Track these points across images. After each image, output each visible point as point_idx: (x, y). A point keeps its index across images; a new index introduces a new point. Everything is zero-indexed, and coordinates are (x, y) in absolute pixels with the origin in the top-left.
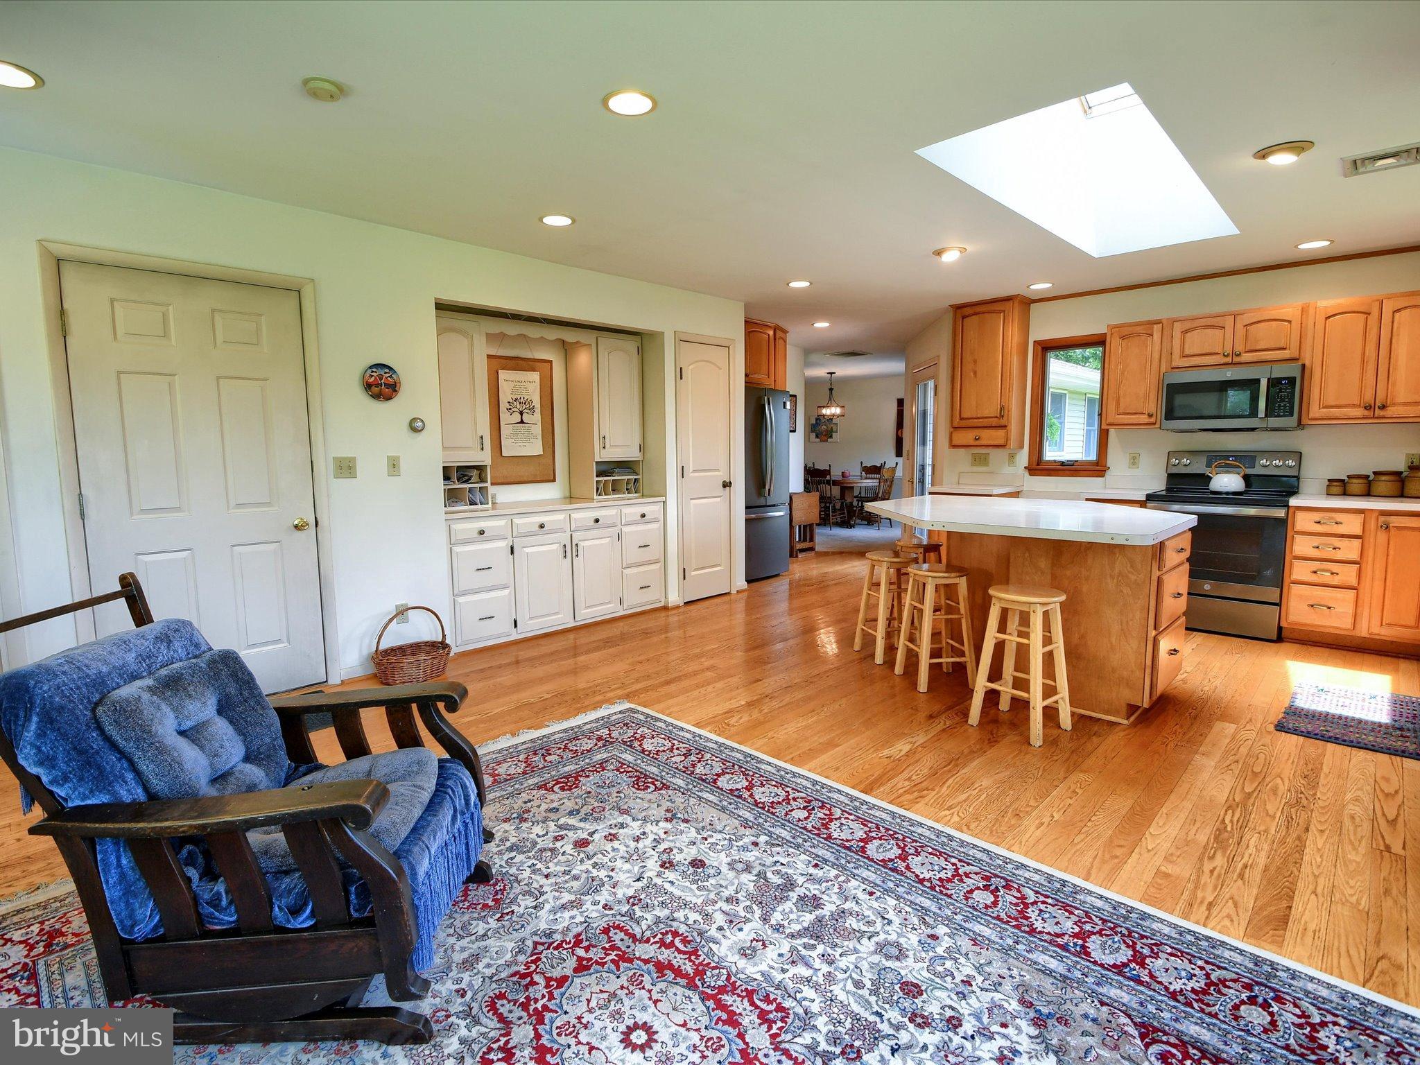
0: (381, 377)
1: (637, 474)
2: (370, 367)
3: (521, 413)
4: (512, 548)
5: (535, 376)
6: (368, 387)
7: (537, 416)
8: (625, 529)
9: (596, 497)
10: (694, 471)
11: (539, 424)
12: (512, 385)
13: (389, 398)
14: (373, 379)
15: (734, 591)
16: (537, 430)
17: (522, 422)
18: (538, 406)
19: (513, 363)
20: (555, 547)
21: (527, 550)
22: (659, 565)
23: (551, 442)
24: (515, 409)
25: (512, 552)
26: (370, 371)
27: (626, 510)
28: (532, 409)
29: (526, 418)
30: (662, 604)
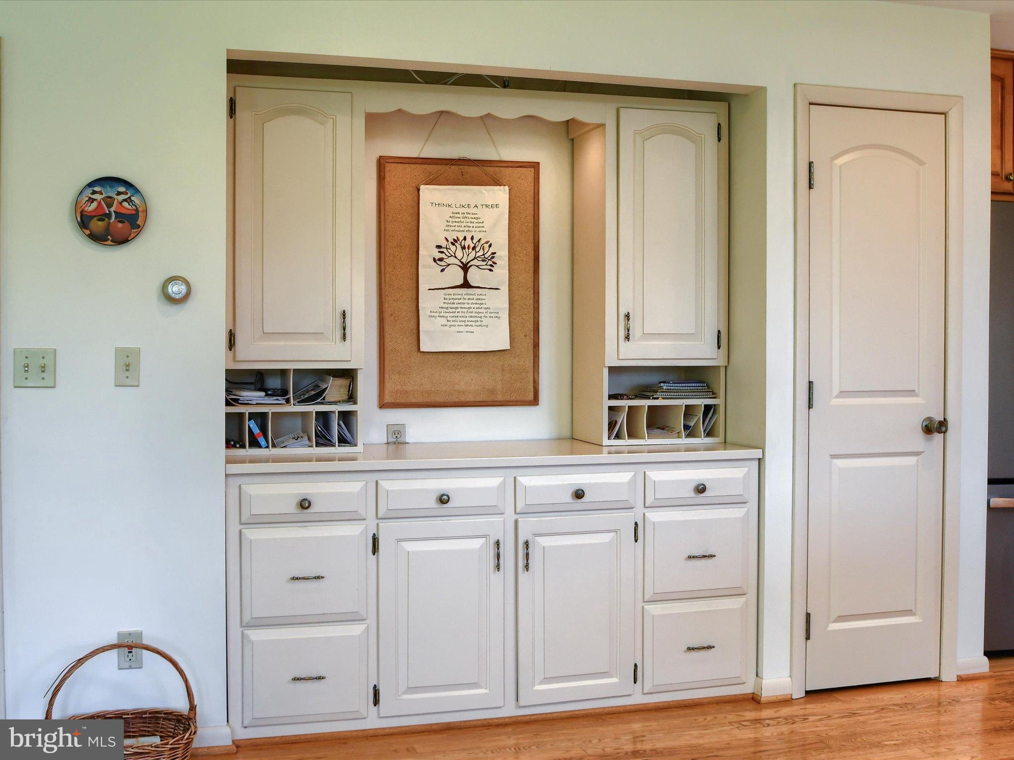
0: (109, 201)
1: (714, 395)
2: (91, 185)
3: (465, 268)
4: (375, 540)
5: (500, 195)
6: (84, 221)
7: (502, 272)
8: (654, 516)
9: (606, 441)
10: (843, 394)
11: (505, 289)
12: (448, 212)
13: (122, 241)
14: (94, 205)
15: (949, 676)
16: (500, 301)
17: (466, 285)
18: (502, 255)
19: (454, 169)
20: (477, 544)
21: (410, 546)
22: (742, 599)
23: (530, 326)
24: (452, 260)
25: (375, 549)
26: (89, 191)
27: (656, 475)
28: (490, 262)
29: (474, 276)
30: (747, 689)
